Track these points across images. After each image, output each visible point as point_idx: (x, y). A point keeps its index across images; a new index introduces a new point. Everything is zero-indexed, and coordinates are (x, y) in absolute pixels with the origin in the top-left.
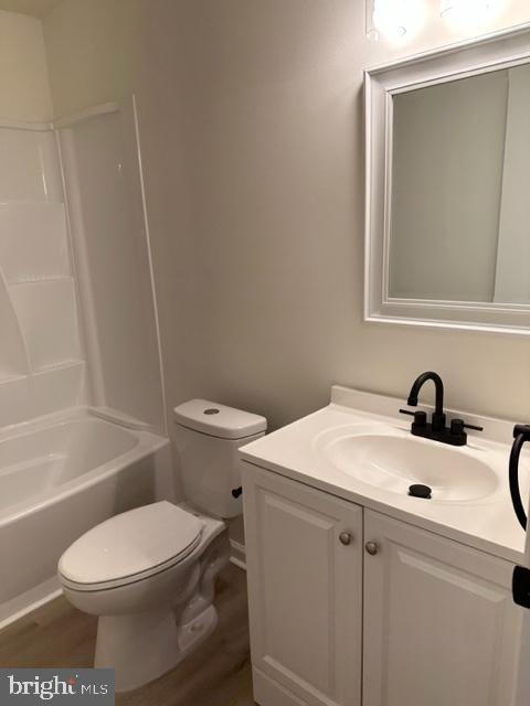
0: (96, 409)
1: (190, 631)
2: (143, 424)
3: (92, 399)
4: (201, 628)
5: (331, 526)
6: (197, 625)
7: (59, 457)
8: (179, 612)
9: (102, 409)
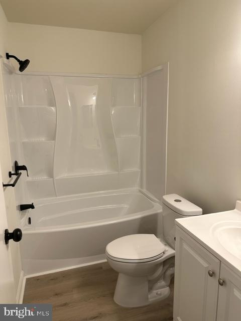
0: (142, 190)
1: (155, 294)
2: (157, 200)
3: (141, 186)
4: (160, 294)
5: (207, 265)
6: (159, 293)
7: (126, 206)
8: (152, 284)
9: (144, 190)
